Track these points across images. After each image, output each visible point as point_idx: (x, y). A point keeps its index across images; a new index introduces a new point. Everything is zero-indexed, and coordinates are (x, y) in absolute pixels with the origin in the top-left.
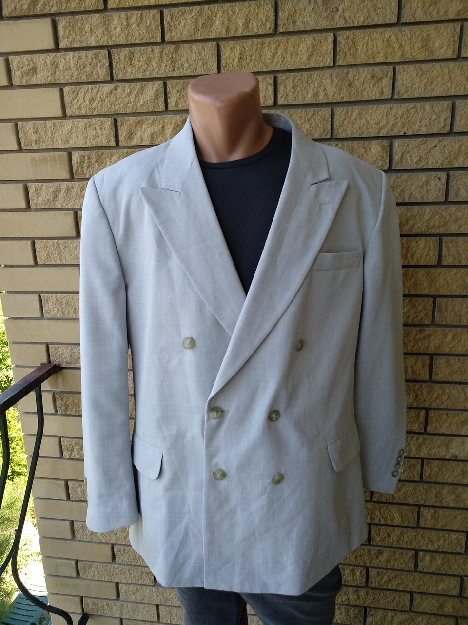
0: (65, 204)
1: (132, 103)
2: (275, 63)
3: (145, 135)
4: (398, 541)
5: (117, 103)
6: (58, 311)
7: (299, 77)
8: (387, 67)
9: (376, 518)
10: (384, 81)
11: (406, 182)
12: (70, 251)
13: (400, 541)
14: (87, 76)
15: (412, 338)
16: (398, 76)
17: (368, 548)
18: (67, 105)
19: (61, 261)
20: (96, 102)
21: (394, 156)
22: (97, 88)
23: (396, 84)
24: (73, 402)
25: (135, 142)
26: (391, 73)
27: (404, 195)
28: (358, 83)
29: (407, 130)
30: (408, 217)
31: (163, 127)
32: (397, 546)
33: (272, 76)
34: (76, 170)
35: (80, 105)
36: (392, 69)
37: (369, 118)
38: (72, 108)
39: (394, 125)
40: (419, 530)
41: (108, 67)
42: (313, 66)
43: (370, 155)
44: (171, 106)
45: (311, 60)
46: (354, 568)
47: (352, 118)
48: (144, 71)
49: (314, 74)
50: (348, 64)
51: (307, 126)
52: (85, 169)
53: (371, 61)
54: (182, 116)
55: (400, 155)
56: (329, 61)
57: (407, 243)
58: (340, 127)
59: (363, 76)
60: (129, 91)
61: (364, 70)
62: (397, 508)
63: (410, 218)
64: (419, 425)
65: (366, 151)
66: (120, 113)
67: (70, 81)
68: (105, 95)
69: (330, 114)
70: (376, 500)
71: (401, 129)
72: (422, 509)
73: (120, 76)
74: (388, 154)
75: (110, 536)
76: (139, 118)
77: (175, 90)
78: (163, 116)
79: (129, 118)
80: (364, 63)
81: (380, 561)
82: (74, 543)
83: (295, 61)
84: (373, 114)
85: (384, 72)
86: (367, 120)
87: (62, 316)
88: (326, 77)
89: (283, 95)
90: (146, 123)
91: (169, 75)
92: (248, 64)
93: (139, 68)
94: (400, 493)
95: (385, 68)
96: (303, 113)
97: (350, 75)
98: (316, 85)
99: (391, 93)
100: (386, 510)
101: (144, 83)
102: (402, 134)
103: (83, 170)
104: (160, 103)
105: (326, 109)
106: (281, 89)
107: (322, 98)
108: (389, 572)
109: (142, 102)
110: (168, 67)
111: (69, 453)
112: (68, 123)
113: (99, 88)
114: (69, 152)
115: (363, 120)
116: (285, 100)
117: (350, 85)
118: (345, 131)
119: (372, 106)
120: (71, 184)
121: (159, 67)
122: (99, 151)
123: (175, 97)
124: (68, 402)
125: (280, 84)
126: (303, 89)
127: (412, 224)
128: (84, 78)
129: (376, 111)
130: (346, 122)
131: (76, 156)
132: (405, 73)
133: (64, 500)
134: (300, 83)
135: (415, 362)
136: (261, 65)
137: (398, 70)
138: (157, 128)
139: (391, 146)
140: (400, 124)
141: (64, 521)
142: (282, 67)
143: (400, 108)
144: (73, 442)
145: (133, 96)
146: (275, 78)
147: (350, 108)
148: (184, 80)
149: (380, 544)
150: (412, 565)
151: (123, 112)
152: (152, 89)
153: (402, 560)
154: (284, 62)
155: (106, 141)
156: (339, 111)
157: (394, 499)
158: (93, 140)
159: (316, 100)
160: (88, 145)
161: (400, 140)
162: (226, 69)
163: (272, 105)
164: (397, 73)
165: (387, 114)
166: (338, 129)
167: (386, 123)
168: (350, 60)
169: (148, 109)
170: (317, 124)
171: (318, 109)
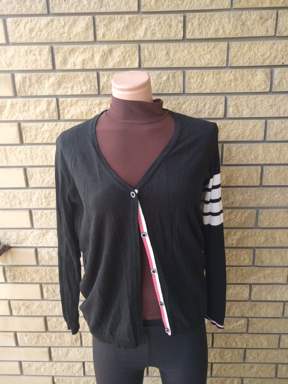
0: (10, 117)
1: (66, 34)
2: (184, 4)
3: (78, 61)
4: (264, 359)
5: (53, 33)
6: (6, 203)
7: (203, 17)
8: (271, 11)
9: (250, 344)
10: (269, 22)
11: (282, 101)
12: (15, 155)
13: (266, 359)
14: (27, 9)
15: (281, 217)
16: (280, 19)
17: (243, 365)
18: (10, 33)
19: (8, 163)
20: (35, 32)
21: (274, 82)
22: (36, 20)
23: (278, 25)
24: (20, 273)
25: (69, 67)
26: (274, 16)
27: (280, 111)
28: (249, 23)
29: (285, 61)
30: (282, 128)
31: (93, 55)
32: (263, 362)
33: (182, 15)
34: (19, 89)
35: (21, 34)
36: (276, 12)
37: (256, 51)
38: (15, 36)
39: (276, 57)
40: (280, 350)
41: (46, 3)
42: (214, 8)
43: (256, 80)
44: (99, 37)
45: (213, 3)
46: (233, 379)
47: (244, 51)
48: (77, 6)
49: (215, 14)
50: (242, 7)
51: (209, 56)
52: (27, 88)
53: (260, 6)
54: (108, 46)
55: (278, 80)
56: (227, 5)
57: (281, 147)
58: (235, 57)
59: (254, 17)
60: (63, 23)
61: (254, 13)
62: (265, 336)
63: (283, 129)
64: (283, 278)
65: (253, 77)
66: (56, 41)
67: (12, 13)
68: (43, 26)
69: (227, 47)
70: (251, 332)
71: (281, 60)
72: (282, 336)
73: (56, 11)
74: (270, 80)
75: (51, 370)
76: (72, 46)
77: (102, 24)
78: (92, 46)
79: (64, 46)
80: (254, 6)
81: (251, 373)
82: (22, 378)
83: (200, 4)
84: (260, 47)
85: (270, 14)
86: (255, 53)
87: (9, 207)
88: (225, 17)
89: (190, 31)
90: (78, 51)
91: (98, 11)
92: (162, 4)
93: (72, 5)
94: (268, 326)
95: (270, 12)
96: (206, 46)
97: (243, 16)
98: (217, 24)
99: (274, 31)
100: (257, 338)
101: (76, 17)
102: (281, 64)
103: (25, 90)
104: (90, 34)
105: (224, 43)
106: (189, 25)
107: (221, 34)
108: (257, 380)
109: (74, 33)
110: (97, 4)
111: (17, 311)
112: (11, 50)
113: (37, 20)
114: (13, 74)
115: (252, 53)
116: (192, 35)
117: (243, 24)
118: (238, 61)
119: (259, 42)
120: (15, 100)
121: (89, 4)
122: (38, 74)
123: (103, 30)
124: (16, 273)
125: (188, 22)
126: (206, 26)
127: (285, 133)
128: (24, 11)
129: (262, 45)
130: (239, 53)
131: (19, 77)
132: (285, 16)
133: (14, 347)
134: (204, 21)
135: (282, 234)
136: (173, 5)
137: (281, 13)
138: (87, 55)
139: (272, 73)
140: (280, 56)
141: (14, 362)
142: (190, 7)
143: (280, 44)
144: (21, 304)
145: (67, 27)
146: (184, 16)
147: (242, 43)
148: (110, 16)
149: (252, 362)
150: (273, 374)
151: (59, 41)
152: (83, 22)
153: (267, 371)
154: (192, 3)
155: (45, 65)
156: (234, 45)
157: (263, 330)
158: (33, 64)
159: (216, 35)
160: (29, 68)
161: (279, 69)
162: (145, 8)
163: (181, 38)
164: (279, 16)
165: (270, 48)
166: (233, 59)
167: (270, 55)
168: (244, 4)
169: (80, 39)
170: (216, 55)
171: (218, 43)
